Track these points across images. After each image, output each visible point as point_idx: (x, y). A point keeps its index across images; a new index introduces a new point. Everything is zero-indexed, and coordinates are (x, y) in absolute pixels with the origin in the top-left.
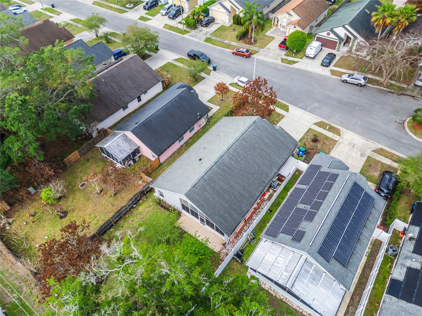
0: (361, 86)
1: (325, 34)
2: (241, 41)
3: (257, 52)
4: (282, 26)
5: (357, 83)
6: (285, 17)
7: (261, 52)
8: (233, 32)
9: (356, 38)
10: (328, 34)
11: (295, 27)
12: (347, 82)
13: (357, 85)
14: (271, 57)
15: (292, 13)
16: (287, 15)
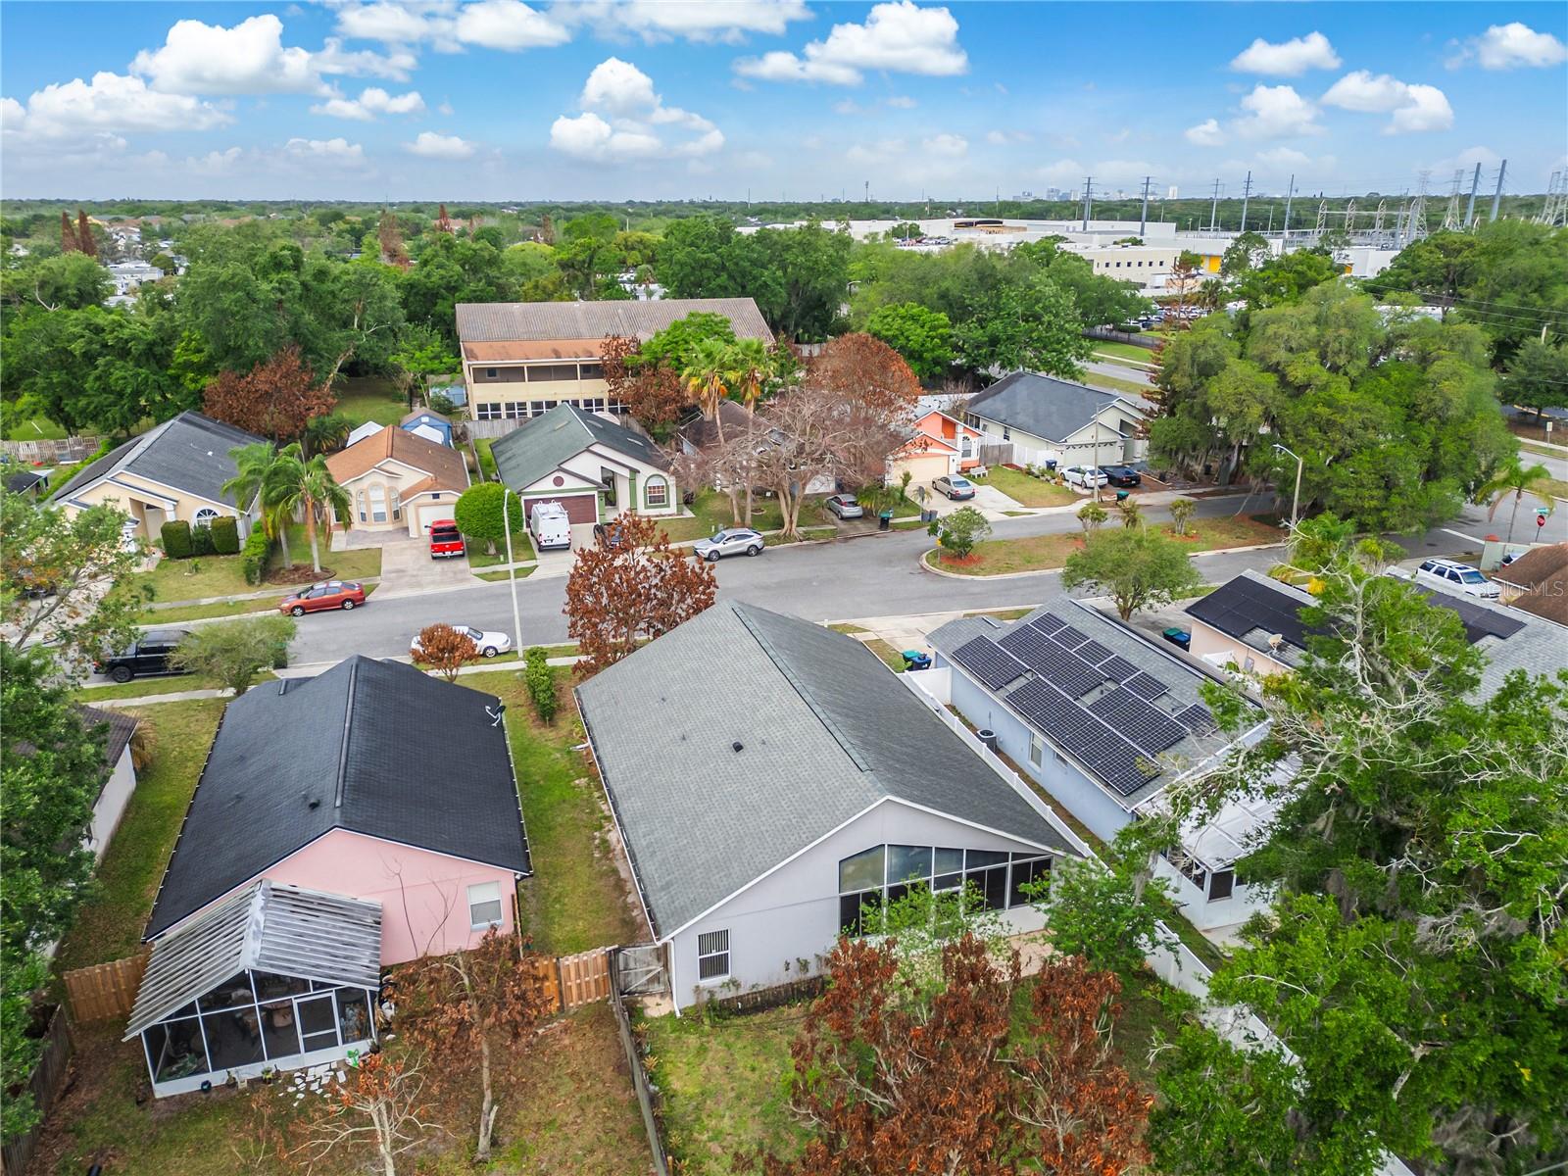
0: (759, 551)
1: (547, 484)
2: (266, 584)
3: (373, 588)
4: (370, 518)
5: (744, 549)
6: (376, 486)
7: (383, 584)
8: (199, 576)
9: (634, 471)
10: (558, 481)
11: (436, 496)
12: (721, 557)
13: (746, 554)
14: (433, 582)
15: (394, 466)
16: (381, 479)
